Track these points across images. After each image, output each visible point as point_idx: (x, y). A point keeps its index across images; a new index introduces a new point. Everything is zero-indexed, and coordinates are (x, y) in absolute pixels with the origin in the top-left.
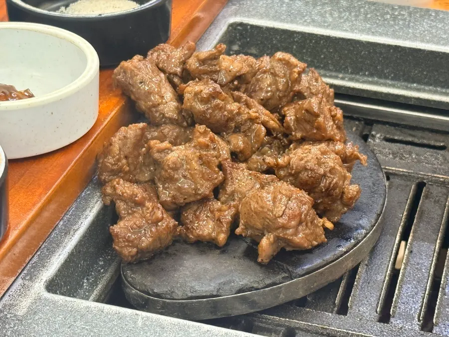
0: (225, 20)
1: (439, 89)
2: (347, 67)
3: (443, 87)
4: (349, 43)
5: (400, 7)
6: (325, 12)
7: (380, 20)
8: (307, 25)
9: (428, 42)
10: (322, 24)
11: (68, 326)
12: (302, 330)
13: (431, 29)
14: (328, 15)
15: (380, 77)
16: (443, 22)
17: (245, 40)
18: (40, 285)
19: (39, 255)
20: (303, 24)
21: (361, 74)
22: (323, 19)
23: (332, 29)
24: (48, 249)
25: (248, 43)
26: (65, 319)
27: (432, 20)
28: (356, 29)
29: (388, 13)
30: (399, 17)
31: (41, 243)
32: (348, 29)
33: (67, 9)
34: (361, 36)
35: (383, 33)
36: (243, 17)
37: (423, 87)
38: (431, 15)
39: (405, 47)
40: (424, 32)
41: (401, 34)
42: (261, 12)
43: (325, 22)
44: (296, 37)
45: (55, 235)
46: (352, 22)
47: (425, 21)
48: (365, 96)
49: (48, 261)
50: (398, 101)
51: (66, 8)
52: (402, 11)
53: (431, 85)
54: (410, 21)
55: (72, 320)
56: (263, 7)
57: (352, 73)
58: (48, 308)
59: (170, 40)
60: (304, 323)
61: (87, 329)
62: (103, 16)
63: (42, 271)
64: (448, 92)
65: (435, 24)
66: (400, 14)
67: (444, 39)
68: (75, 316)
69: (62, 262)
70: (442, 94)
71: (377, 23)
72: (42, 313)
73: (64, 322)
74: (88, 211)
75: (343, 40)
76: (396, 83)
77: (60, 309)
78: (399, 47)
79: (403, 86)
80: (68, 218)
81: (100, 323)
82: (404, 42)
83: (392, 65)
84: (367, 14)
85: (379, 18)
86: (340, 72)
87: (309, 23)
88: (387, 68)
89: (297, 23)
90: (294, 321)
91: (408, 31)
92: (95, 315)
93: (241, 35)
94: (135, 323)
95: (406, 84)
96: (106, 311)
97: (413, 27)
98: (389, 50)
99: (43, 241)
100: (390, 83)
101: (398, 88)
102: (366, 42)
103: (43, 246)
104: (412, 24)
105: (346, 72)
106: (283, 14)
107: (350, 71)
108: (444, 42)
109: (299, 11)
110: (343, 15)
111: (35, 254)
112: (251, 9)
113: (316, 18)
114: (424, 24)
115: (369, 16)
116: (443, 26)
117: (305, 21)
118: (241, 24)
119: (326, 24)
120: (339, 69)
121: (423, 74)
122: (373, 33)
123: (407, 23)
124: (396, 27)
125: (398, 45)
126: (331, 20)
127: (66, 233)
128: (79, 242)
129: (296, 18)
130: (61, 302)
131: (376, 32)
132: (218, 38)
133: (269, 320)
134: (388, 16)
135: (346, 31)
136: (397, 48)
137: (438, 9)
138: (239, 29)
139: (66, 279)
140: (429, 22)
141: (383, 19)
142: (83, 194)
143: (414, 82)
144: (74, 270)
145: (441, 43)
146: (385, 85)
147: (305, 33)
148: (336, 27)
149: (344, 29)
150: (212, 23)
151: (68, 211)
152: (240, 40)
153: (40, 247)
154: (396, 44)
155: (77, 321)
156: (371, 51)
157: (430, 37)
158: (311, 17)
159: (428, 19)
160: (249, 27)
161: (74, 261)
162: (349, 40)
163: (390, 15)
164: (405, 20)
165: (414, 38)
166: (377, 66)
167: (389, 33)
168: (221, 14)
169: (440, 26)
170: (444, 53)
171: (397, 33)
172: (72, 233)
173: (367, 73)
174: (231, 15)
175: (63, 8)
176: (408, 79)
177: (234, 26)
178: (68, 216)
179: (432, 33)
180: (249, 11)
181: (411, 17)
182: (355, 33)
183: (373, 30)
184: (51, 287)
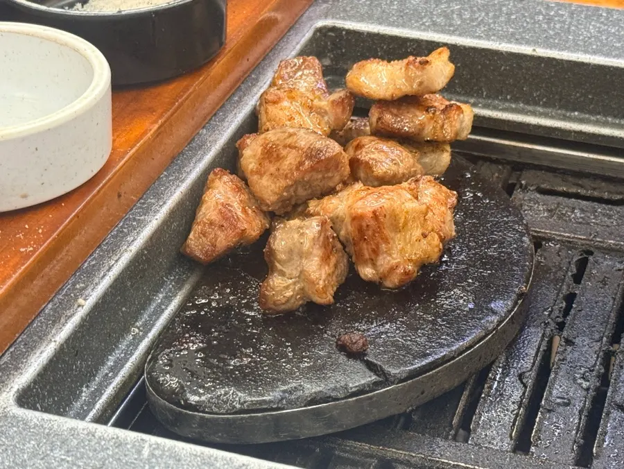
0: (311, 23)
1: (610, 119)
2: (481, 89)
3: (615, 117)
4: (483, 54)
5: (558, 4)
6: (453, 12)
7: (528, 23)
8: (424, 30)
9: (594, 52)
10: (447, 28)
11: (42, 456)
12: (401, 463)
13: (599, 35)
14: (455, 16)
15: (527, 103)
16: (618, 24)
17: (339, 51)
18: (8, 395)
19: (11, 352)
20: (419, 29)
21: (500, 98)
22: (448, 21)
23: (460, 35)
24: (26, 344)
25: (343, 55)
26: (38, 446)
27: (602, 23)
28: (494, 35)
29: (540, 13)
30: (556, 19)
31: (17, 335)
32: (482, 35)
33: (85, 6)
34: (500, 44)
35: (532, 41)
36: (337, 18)
37: (587, 116)
38: (601, 15)
39: (562, 60)
40: (589, 38)
41: (556, 41)
42: (362, 11)
43: (451, 25)
44: (410, 46)
45: (39, 324)
46: (489, 25)
47: (593, 23)
48: (506, 129)
49: (25, 361)
50: (553, 136)
51: (83, 6)
52: (560, 9)
53: (599, 113)
54: (570, 23)
55: (49, 448)
56: (366, 5)
57: (488, 97)
58: (15, 429)
59: (225, 48)
60: (404, 452)
61: (68, 462)
62: (123, 13)
63: (13, 375)
64: (623, 123)
65: (606, 27)
66: (557, 14)
67: (617, 48)
68: (53, 442)
69: (45, 363)
70: (613, 126)
71: (524, 28)
72: (6, 438)
73: (37, 450)
74: (90, 290)
75: (474, 50)
76: (550, 110)
77: (33, 432)
78: (554, 59)
79: (560, 115)
80: (61, 299)
81: (88, 452)
82: (560, 53)
83: (544, 85)
84: (512, 14)
85: (528, 20)
86: (472, 96)
87: (429, 26)
88: (537, 91)
89: (412, 28)
90: (391, 449)
91: (567, 38)
92: (82, 440)
93: (333, 44)
94: (139, 452)
95: (564, 112)
96: (98, 434)
97: (574, 32)
98: (540, 64)
99: (20, 332)
100: (541, 111)
101: (552, 117)
102: (506, 52)
103: (20, 339)
104: (573, 28)
105: (480, 95)
106: (393, 15)
107: (485, 93)
108: (617, 52)
109: (416, 10)
110: (477, 15)
111: (6, 352)
112: (348, 9)
113: (438, 20)
114: (591, 27)
115: (513, 17)
116: (618, 30)
117: (423, 24)
118: (334, 29)
119: (452, 29)
120: (470, 91)
121: (588, 97)
122: (517, 40)
123: (566, 26)
124: (551, 32)
125: (552, 56)
126: (459, 23)
127: (54, 322)
128: (72, 334)
129: (410, 20)
130: (35, 420)
131: (522, 38)
132: (298, 47)
133: (355, 448)
134: (541, 17)
135: (479, 37)
136: (550, 61)
137: (611, 7)
138: (330, 36)
139: (51, 387)
140: (598, 25)
141: (532, 21)
142: (86, 265)
143: (574, 110)
144: (65, 374)
145: (613, 53)
146: (534, 114)
147: (422, 41)
148: (466, 32)
149: (477, 34)
150: (292, 27)
151: (62, 289)
152: (331, 51)
153: (15, 341)
154: (548, 56)
155: (56, 449)
156: (515, 65)
157: (597, 46)
158: (431, 18)
159: (597, 21)
160: (344, 33)
161: (64, 361)
162: (484, 50)
163: (543, 15)
164: (564, 22)
165: (576, 48)
166: (523, 87)
167: (539, 41)
168: (306, 14)
169: (613, 31)
170: (617, 69)
171: (551, 40)
172: (63, 320)
173: (509, 97)
174: (319, 17)
175: (79, 5)
176: (566, 105)
177: (324, 31)
178: (60, 297)
179: (601, 41)
180: (345, 11)
181: (572, 18)
182: (493, 40)
183: (517, 37)
184: (26, 399)
